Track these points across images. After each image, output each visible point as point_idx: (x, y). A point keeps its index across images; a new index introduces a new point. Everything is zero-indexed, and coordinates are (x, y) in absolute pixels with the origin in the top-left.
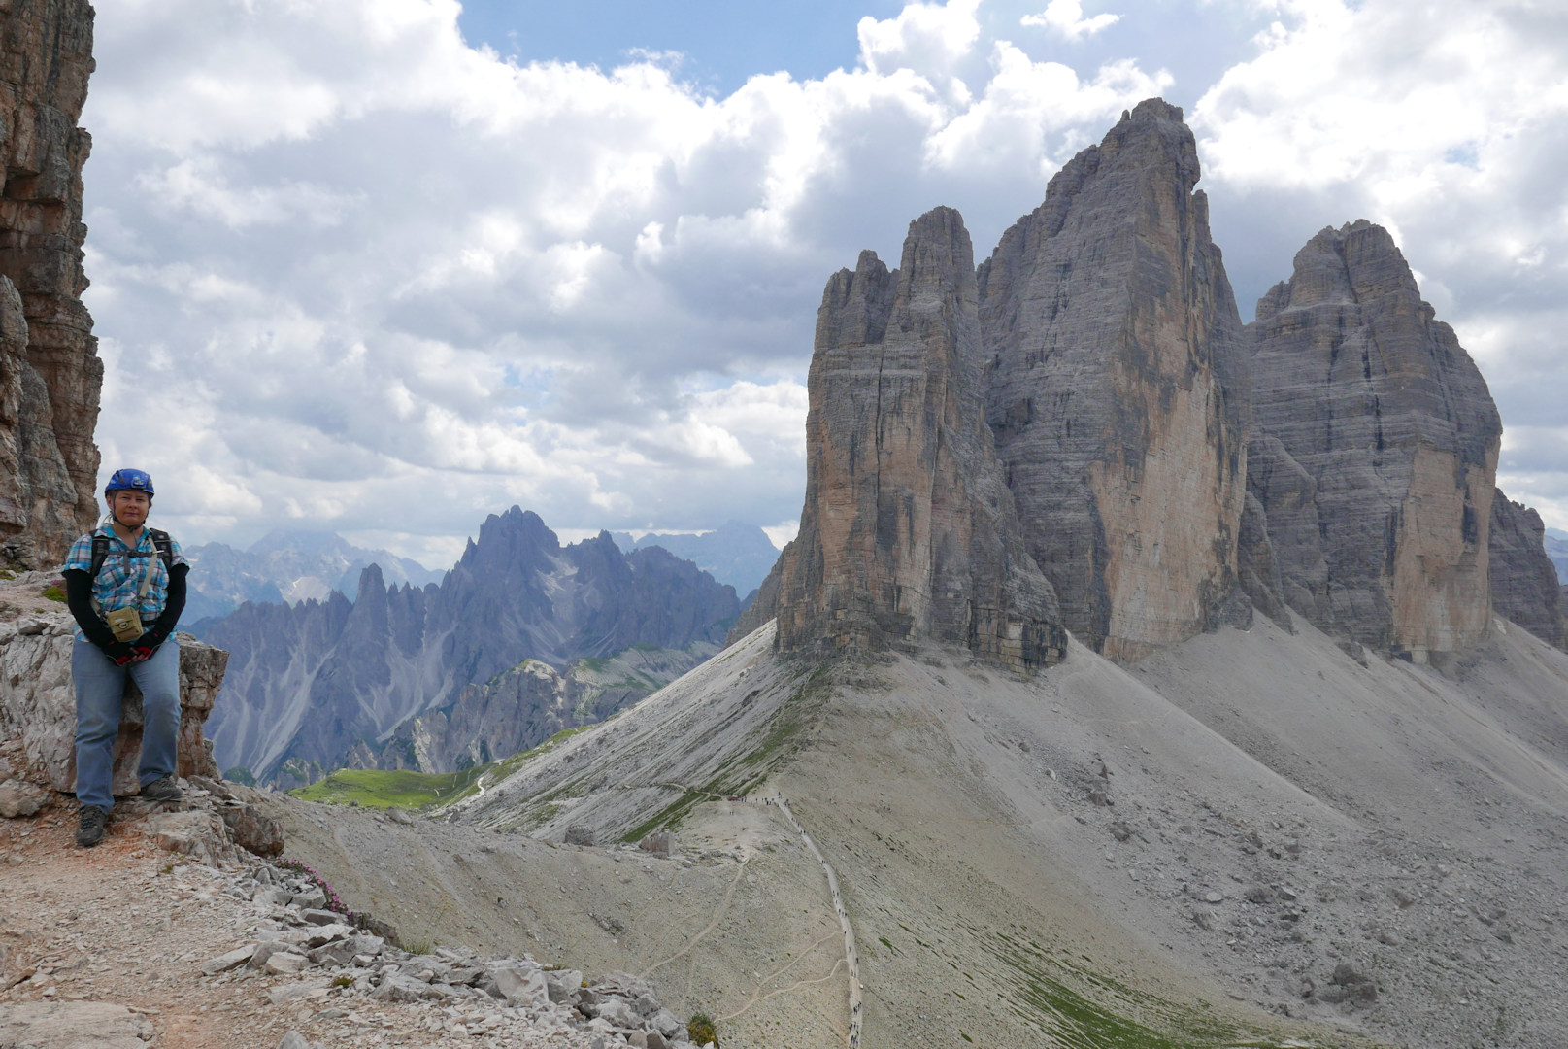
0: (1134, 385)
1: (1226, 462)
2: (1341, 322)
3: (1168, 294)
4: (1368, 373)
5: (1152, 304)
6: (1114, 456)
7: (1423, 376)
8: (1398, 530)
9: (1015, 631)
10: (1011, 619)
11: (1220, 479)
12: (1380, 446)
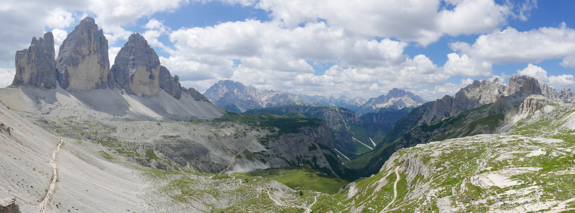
0: (76, 56)
1: (103, 67)
2: (132, 47)
3: (84, 44)
4: (134, 55)
5: (81, 45)
6: (70, 64)
7: (141, 55)
8: (133, 77)
9: (43, 84)
10: (42, 82)
11: (101, 69)
12: (134, 65)
